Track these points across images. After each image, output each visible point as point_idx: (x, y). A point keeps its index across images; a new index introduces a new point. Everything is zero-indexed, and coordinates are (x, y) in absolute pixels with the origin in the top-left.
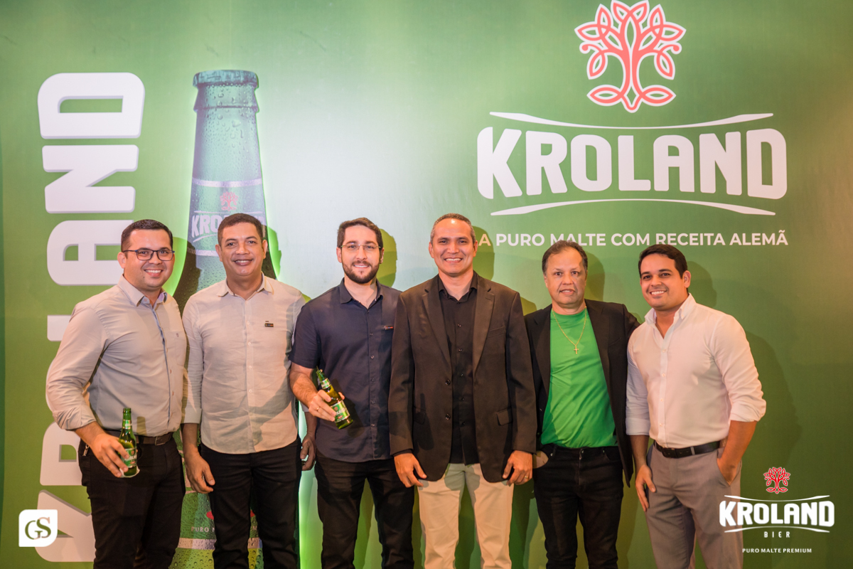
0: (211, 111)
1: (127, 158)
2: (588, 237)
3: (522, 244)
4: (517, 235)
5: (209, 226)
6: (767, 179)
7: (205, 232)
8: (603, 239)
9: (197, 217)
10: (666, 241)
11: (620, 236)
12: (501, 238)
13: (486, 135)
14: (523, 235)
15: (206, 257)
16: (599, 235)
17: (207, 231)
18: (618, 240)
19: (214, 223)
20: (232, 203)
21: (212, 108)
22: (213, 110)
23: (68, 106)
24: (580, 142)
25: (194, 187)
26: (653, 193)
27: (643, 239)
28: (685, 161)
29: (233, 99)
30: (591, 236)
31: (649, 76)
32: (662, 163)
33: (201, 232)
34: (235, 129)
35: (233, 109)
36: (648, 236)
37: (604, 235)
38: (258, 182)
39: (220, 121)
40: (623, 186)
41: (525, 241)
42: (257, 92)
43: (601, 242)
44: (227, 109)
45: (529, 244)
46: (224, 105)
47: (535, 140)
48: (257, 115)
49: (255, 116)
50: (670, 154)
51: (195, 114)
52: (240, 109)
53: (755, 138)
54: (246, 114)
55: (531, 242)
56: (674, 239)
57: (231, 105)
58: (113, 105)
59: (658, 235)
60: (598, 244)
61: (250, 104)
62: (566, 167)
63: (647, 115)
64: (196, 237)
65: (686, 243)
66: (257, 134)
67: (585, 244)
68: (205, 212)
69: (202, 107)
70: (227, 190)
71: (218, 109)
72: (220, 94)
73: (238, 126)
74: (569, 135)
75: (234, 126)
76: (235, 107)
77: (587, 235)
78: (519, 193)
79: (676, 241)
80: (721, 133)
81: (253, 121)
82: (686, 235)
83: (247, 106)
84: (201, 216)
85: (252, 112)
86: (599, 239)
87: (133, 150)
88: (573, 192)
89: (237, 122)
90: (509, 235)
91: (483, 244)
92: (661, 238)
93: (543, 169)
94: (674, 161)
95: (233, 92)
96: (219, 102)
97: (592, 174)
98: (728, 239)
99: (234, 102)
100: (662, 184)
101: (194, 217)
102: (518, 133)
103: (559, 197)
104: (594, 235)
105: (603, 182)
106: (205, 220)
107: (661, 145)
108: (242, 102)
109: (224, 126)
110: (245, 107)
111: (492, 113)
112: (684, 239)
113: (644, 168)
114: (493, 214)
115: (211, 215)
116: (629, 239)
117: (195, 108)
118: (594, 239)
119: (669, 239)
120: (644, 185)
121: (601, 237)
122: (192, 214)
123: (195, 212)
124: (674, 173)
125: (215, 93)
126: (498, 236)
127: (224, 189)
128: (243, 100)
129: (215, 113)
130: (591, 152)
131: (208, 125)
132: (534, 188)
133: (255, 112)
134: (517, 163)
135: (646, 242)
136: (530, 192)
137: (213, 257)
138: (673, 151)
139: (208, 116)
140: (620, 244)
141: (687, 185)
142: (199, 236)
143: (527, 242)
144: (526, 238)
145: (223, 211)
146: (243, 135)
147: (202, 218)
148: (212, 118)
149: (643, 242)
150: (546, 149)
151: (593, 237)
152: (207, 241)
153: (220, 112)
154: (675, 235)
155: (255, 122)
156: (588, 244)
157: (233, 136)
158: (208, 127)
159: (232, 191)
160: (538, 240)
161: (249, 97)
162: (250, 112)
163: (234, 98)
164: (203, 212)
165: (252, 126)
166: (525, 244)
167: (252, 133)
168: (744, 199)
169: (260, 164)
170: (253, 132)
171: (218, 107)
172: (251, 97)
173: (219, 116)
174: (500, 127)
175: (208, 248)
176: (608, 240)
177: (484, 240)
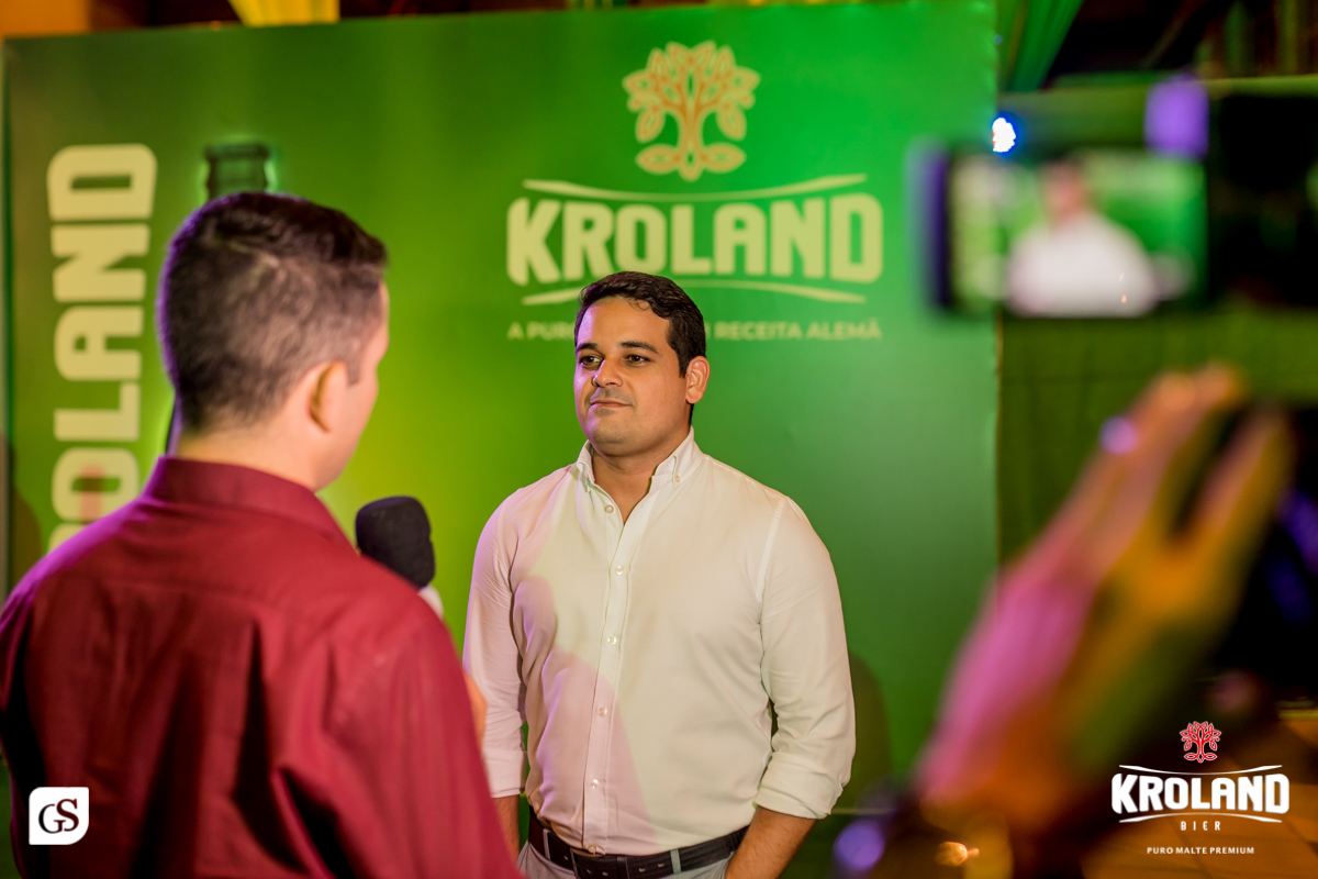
0: (222, 188)
6: (856, 255)
21: (224, 184)
23: (80, 184)
24: (629, 216)
26: (713, 276)
31: (712, 133)
47: (575, 214)
53: (843, 207)
63: (709, 181)
69: (214, 183)
71: (229, 185)
74: (615, 206)
80: (799, 201)
87: (143, 232)
90: (544, 323)
95: (243, 166)
98: (804, 328)
125: (227, 166)
141: (755, 265)
150: (588, 225)
168: (827, 282)
171: (230, 182)
177: (515, 331)
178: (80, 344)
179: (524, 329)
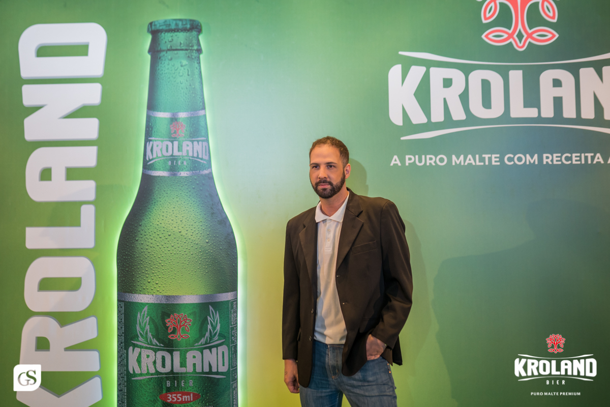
0: (162, 54)
1: (92, 94)
2: (485, 158)
3: (428, 164)
4: (423, 157)
5: (161, 151)
7: (157, 156)
8: (498, 159)
9: (151, 143)
10: (552, 161)
11: (512, 156)
12: (410, 159)
13: (395, 72)
14: (428, 157)
15: (159, 177)
16: (494, 156)
17: (160, 155)
18: (510, 159)
19: (165, 148)
20: (180, 131)
21: (164, 51)
22: (164, 53)
23: (43, 51)
24: (477, 77)
25: (149, 118)
26: (539, 119)
27: (532, 158)
28: (567, 92)
29: (181, 44)
30: (487, 156)
31: (536, 19)
32: (547, 93)
33: (155, 156)
34: (182, 68)
35: (181, 52)
36: (536, 156)
37: (498, 155)
38: (201, 113)
39: (170, 62)
40: (514, 114)
41: (431, 161)
42: (201, 37)
43: (496, 162)
44: (176, 52)
45: (434, 164)
46: (173, 48)
47: (437, 75)
48: (201, 56)
49: (199, 58)
50: (555, 86)
51: (149, 57)
52: (187, 52)
54: (192, 56)
55: (435, 162)
56: (559, 159)
57: (179, 48)
58: (81, 50)
59: (545, 155)
60: (494, 163)
61: (195, 47)
62: (464, 98)
63: (534, 52)
64: (150, 160)
65: (570, 162)
66: (201, 72)
67: (482, 164)
68: (158, 139)
69: (155, 50)
70: (176, 120)
71: (168, 52)
72: (170, 39)
73: (186, 65)
74: (467, 70)
75: (182, 66)
76: (182, 50)
77: (484, 156)
78: (425, 120)
79: (561, 160)
80: (598, 67)
81: (198, 62)
82: (569, 155)
83: (193, 48)
84: (154, 142)
85: (197, 55)
86: (494, 160)
87: (97, 88)
88: (471, 119)
89: (185, 62)
90: (417, 157)
91: (394, 164)
92: (547, 158)
93: (445, 99)
94: (558, 92)
95: (181, 37)
96: (169, 46)
97: (487, 103)
98: (606, 157)
99: (182, 45)
100: (548, 111)
101: (148, 143)
102: (423, 69)
103: (459, 123)
104: (490, 156)
105: (497, 110)
106: (158, 146)
107: (546, 78)
108: (188, 46)
109: (174, 66)
110: (191, 50)
111: (400, 53)
112: (567, 159)
113: (532, 97)
114: (402, 138)
115: (162, 141)
116: (520, 159)
117: (149, 51)
118: (490, 159)
119: (555, 159)
120: (532, 113)
121: (495, 158)
122: (147, 140)
123: (150, 138)
124: (558, 102)
125: (166, 37)
126: (407, 157)
127: (174, 120)
128: (189, 44)
129: (166, 55)
130: (486, 85)
131: (160, 65)
132: (438, 116)
133: (199, 54)
134: (423, 94)
135: (534, 161)
136: (434, 120)
137: (164, 177)
138: (557, 83)
139: (160, 58)
140: (512, 163)
141: (569, 112)
142: (152, 159)
143: (432, 162)
144: (431, 159)
145: (172, 138)
146: (190, 73)
147: (155, 144)
148: (163, 59)
149: (532, 161)
150: (448, 83)
151: (489, 158)
152: (159, 163)
153: (170, 54)
154: (559, 155)
155: (199, 63)
156: (485, 163)
157: (181, 74)
158: (160, 67)
159: (181, 121)
160: (442, 160)
161: (195, 42)
162: (195, 54)
163: (182, 42)
164: (156, 139)
165: (197, 65)
166: (430, 164)
167: (196, 72)
169: (203, 98)
170: (197, 70)
171: (169, 50)
172: (196, 42)
173: (169, 57)
174: (408, 64)
175: (160, 170)
176: (501, 160)
177: (395, 161)
178: (46, 174)
179: (402, 160)
